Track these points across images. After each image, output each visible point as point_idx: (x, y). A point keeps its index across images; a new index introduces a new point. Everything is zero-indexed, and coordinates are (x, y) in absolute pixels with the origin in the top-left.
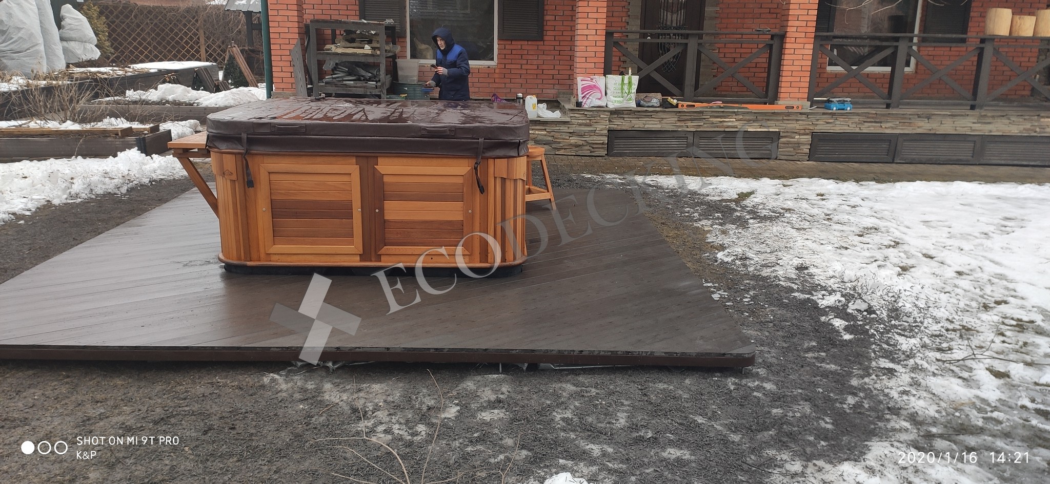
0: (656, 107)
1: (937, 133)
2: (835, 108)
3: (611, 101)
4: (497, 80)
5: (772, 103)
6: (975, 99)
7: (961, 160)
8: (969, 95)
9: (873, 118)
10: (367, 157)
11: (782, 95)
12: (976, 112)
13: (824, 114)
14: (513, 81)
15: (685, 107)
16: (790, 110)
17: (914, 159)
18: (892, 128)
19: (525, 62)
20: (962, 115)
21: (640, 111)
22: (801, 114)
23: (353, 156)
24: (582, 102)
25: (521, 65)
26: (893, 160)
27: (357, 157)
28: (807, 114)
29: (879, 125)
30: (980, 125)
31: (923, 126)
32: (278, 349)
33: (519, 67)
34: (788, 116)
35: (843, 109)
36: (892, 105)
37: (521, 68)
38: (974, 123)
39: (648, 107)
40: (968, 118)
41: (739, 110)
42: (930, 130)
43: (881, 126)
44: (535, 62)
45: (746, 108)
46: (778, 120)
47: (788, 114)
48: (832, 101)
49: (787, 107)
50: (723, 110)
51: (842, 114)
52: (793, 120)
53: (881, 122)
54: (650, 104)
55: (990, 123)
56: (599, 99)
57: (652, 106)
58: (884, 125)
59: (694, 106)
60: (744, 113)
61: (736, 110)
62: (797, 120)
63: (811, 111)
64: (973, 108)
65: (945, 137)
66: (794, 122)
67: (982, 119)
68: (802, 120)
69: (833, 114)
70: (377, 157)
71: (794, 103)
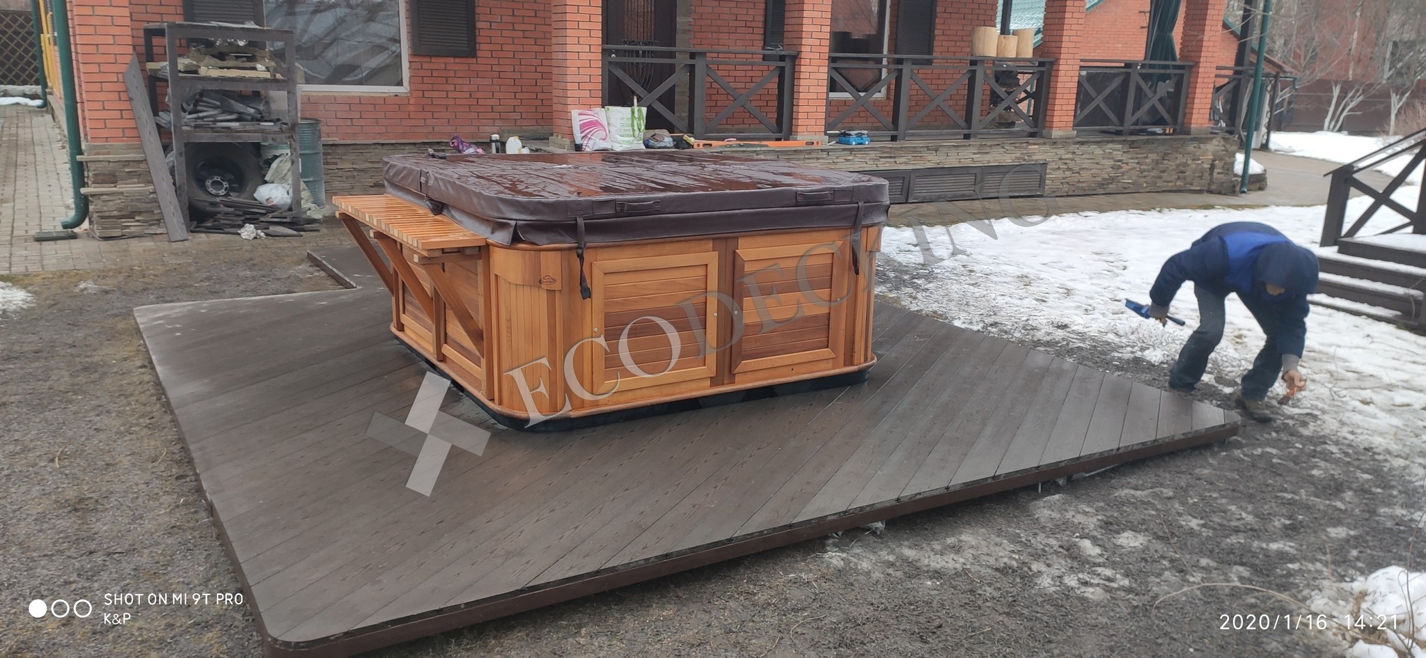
0: (669, 148)
1: (946, 166)
2: (854, 143)
3: (617, 142)
4: (412, 116)
5: (787, 139)
6: (969, 128)
7: (964, 195)
8: (962, 122)
9: (887, 153)
10: (726, 238)
11: (800, 129)
12: (971, 141)
13: (844, 150)
14: (436, 115)
15: (701, 146)
16: (813, 147)
17: (924, 198)
18: (906, 163)
19: (451, 87)
20: (965, 146)
21: (651, 153)
22: (822, 150)
23: (709, 239)
24: (582, 145)
25: (447, 92)
26: (907, 200)
27: (714, 239)
28: (828, 151)
29: (893, 160)
30: (979, 156)
31: (932, 160)
32: (835, 517)
33: (444, 94)
34: (810, 153)
35: (861, 144)
36: (899, 137)
37: (447, 97)
38: (974, 154)
39: (659, 148)
40: (970, 148)
41: (762, 149)
42: (938, 164)
43: (896, 162)
44: (466, 88)
45: (766, 146)
46: (799, 160)
47: (809, 152)
48: (850, 135)
49: (807, 143)
50: (744, 149)
51: (860, 150)
52: (814, 158)
53: (894, 157)
54: (662, 144)
55: (987, 153)
56: (604, 139)
57: (665, 147)
58: (898, 160)
59: (711, 145)
60: (765, 152)
61: (758, 149)
62: (818, 159)
63: (831, 147)
64: (967, 137)
65: (951, 171)
66: (815, 161)
67: (982, 150)
68: (823, 158)
69: (851, 150)
70: (737, 238)
71: (814, 138)
